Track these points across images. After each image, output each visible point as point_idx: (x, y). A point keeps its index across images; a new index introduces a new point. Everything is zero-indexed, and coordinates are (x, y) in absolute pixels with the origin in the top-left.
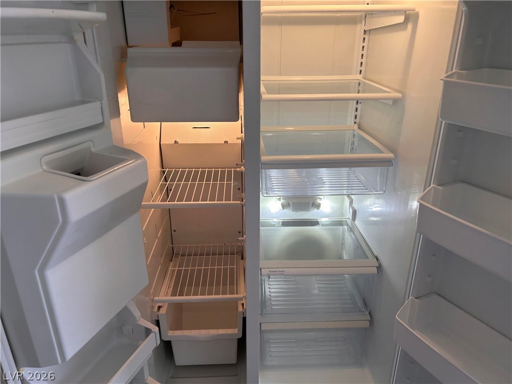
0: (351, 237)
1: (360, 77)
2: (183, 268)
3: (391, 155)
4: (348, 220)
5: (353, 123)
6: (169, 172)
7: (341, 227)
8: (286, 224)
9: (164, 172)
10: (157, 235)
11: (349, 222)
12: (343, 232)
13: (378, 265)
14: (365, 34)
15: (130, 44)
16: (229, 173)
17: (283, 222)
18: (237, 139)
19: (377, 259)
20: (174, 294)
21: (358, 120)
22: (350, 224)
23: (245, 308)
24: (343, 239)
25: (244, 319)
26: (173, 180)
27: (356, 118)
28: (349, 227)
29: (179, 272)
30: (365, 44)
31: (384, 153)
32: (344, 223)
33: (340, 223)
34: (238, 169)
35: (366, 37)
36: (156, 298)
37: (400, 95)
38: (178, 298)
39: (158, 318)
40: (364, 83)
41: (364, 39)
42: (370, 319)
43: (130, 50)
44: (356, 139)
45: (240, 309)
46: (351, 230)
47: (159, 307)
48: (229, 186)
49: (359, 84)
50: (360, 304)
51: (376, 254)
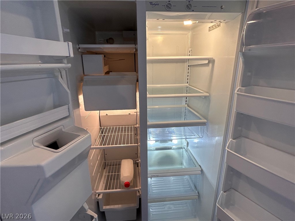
0: (187, 154)
1: (187, 85)
2: (110, 174)
3: (205, 121)
4: (185, 146)
5: (185, 104)
6: (104, 128)
7: (182, 150)
8: (157, 149)
9: (101, 128)
10: (98, 159)
11: (185, 147)
12: (183, 151)
13: (201, 170)
14: (189, 67)
15: (85, 74)
16: (131, 128)
17: (156, 149)
18: (135, 112)
19: (200, 167)
20: (106, 189)
21: (187, 103)
22: (186, 148)
23: (140, 194)
24: (182, 154)
25: (140, 199)
26: (105, 133)
27: (186, 102)
28: (186, 150)
29: (108, 176)
30: (189, 71)
31: (202, 119)
32: (183, 148)
33: (181, 148)
34: (135, 126)
35: (189, 68)
36: (97, 191)
37: (208, 94)
38: (108, 191)
39: (98, 200)
40: (189, 87)
41: (188, 69)
42: (198, 194)
43: (85, 77)
44: (187, 111)
45: (138, 194)
46: (186, 151)
47: (99, 195)
48: (131, 135)
49: (187, 87)
50: (193, 187)
51: (200, 164)
